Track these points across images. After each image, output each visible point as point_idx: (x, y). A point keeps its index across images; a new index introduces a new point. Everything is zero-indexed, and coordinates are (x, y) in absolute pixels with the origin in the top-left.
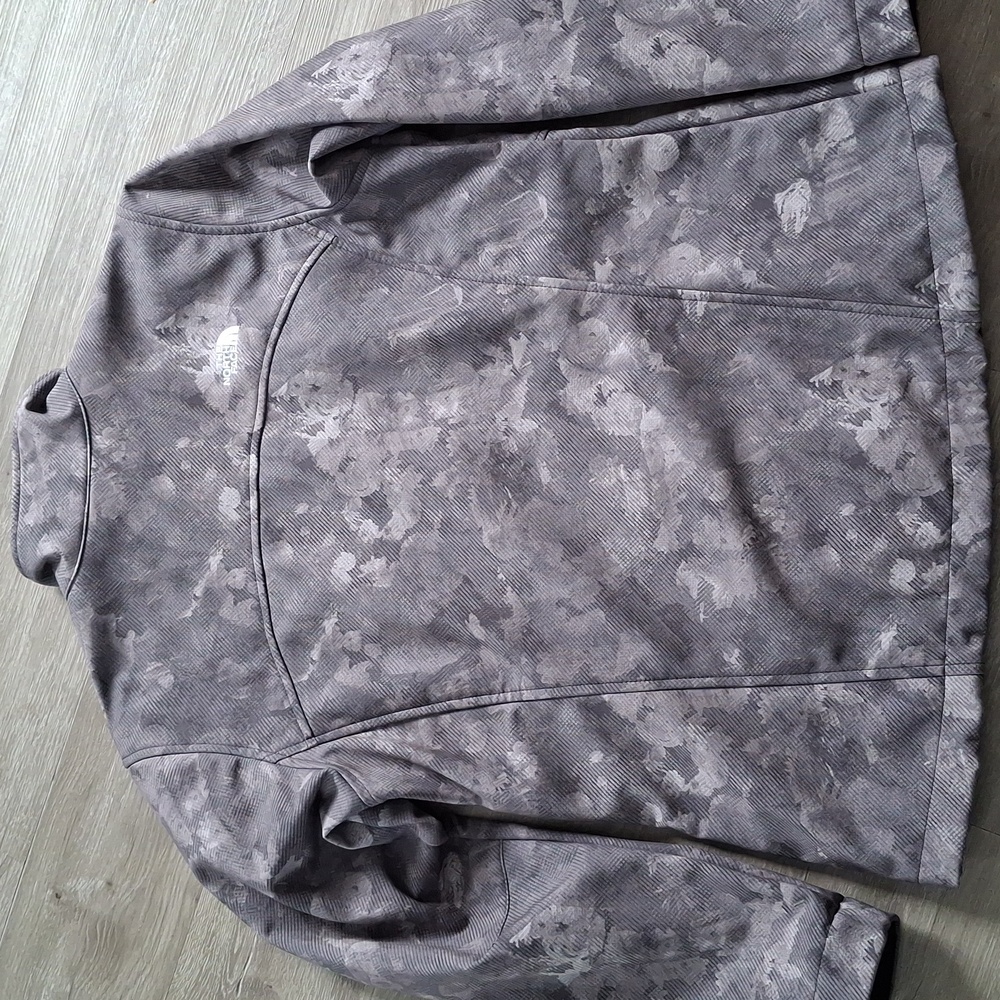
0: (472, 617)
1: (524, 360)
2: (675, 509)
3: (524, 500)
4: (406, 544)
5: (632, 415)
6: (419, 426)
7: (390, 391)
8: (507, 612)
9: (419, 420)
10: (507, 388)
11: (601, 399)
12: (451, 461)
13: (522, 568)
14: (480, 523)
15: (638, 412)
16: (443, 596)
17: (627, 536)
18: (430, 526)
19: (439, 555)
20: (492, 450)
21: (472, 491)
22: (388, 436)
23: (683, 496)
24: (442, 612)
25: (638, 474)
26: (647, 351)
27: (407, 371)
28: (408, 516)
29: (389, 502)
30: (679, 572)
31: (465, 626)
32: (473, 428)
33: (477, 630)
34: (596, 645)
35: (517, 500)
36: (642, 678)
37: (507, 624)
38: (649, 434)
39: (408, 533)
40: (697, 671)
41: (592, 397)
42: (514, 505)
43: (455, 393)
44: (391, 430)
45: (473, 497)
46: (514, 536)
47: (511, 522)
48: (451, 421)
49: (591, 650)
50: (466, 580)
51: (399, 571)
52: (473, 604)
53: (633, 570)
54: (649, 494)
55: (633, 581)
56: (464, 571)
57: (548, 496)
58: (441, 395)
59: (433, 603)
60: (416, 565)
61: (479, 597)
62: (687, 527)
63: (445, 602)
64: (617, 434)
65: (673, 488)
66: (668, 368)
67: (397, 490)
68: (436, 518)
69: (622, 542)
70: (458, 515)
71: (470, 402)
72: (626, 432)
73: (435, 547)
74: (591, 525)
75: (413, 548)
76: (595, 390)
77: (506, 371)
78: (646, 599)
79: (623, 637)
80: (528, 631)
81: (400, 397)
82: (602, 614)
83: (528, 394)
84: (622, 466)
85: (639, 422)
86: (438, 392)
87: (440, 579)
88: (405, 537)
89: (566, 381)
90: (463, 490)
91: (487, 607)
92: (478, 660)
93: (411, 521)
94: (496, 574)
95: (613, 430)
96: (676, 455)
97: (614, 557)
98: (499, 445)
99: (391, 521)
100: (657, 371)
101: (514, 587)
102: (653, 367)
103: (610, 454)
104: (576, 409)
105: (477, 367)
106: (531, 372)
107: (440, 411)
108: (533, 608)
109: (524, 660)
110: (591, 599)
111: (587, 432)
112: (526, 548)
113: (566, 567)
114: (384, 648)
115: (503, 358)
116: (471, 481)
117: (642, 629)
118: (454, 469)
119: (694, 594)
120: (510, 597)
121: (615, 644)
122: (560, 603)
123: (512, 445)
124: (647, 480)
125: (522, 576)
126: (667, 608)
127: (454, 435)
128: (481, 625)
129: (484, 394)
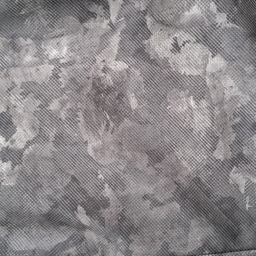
0: (80, 208)
1: (119, 17)
2: (231, 130)
3: (118, 121)
4: (27, 152)
5: (200, 60)
6: (36, 64)
7: (13, 37)
8: (106, 203)
9: (37, 59)
10: (105, 37)
11: (176, 48)
12: (63, 91)
13: (118, 171)
14: (86, 138)
15: (205, 58)
16: (57, 191)
17: (194, 148)
18: (46, 139)
19: (53, 160)
20: (94, 84)
21: (80, 114)
22: (12, 71)
23: (238, 120)
24: (56, 205)
25: (204, 103)
26: (215, 12)
27: (28, 22)
28: (29, 132)
29: (14, 121)
30: (231, 174)
31: (74, 215)
32: (79, 67)
33: (84, 219)
34: (172, 228)
35: (113, 120)
36: (207, 252)
37: (106, 213)
38: (213, 75)
39: (29, 143)
40: (245, 245)
41: (170, 46)
42: (112, 124)
43: (65, 41)
44: (14, 66)
45: (81, 119)
46: (112, 148)
47: (109, 138)
48: (62, 61)
49: (169, 232)
50: (74, 179)
51: (21, 172)
52: (80, 197)
53: (198, 172)
54: (212, 118)
55: (197, 180)
56: (72, 172)
57: (135, 117)
58: (54, 41)
59: (50, 198)
60: (35, 168)
61: (84, 192)
62: (239, 142)
63: (59, 197)
64: (188, 74)
65: (230, 115)
66: (230, 25)
67: (20, 111)
68: (52, 134)
69: (190, 152)
70: (69, 131)
71: (77, 47)
72: (195, 72)
73: (50, 155)
74: (167, 139)
75: (33, 155)
76: (171, 41)
77: (105, 25)
78: (208, 193)
79: (193, 223)
80: (122, 218)
81: (22, 41)
82: (178, 206)
83: (121, 42)
84: (192, 97)
85: (205, 65)
86: (52, 38)
87: (53, 178)
88: (27, 146)
89: (150, 34)
90: (73, 113)
91: (91, 200)
92: (83, 239)
93: (31, 135)
94: (97, 175)
95: (185, 71)
96: (234, 90)
97: (185, 163)
98: (99, 79)
99: (16, 134)
100: (222, 27)
101: (110, 185)
102: (219, 24)
103: (182, 88)
104: (157, 55)
105: (82, 20)
106: (123, 26)
107: (53, 53)
108: (124, 200)
109: (120, 241)
110: (169, 195)
111: (165, 71)
112: (120, 156)
113: (151, 171)
114: (10, 230)
115: (102, 14)
116: (79, 106)
117: (207, 217)
118: (65, 97)
119: (242, 190)
120: (108, 192)
121: (187, 228)
122: (145, 197)
123: (109, 80)
124: (211, 108)
125: (117, 177)
126: (222, 200)
127: (64, 72)
128: (87, 215)
129: (87, 42)
